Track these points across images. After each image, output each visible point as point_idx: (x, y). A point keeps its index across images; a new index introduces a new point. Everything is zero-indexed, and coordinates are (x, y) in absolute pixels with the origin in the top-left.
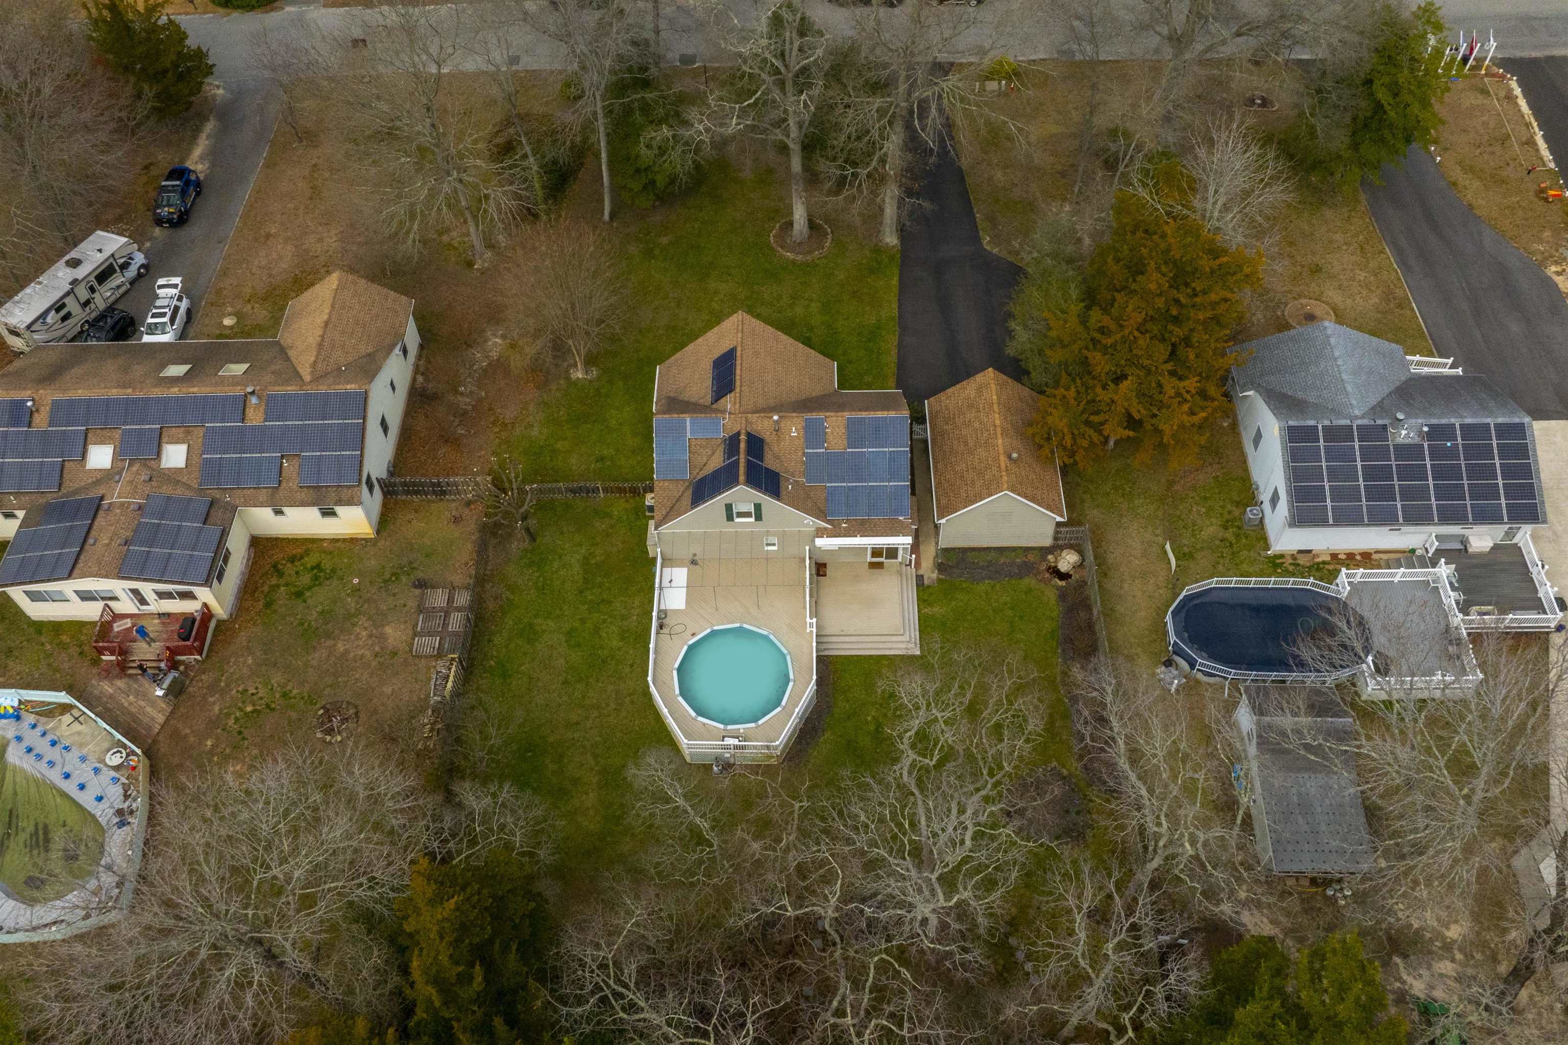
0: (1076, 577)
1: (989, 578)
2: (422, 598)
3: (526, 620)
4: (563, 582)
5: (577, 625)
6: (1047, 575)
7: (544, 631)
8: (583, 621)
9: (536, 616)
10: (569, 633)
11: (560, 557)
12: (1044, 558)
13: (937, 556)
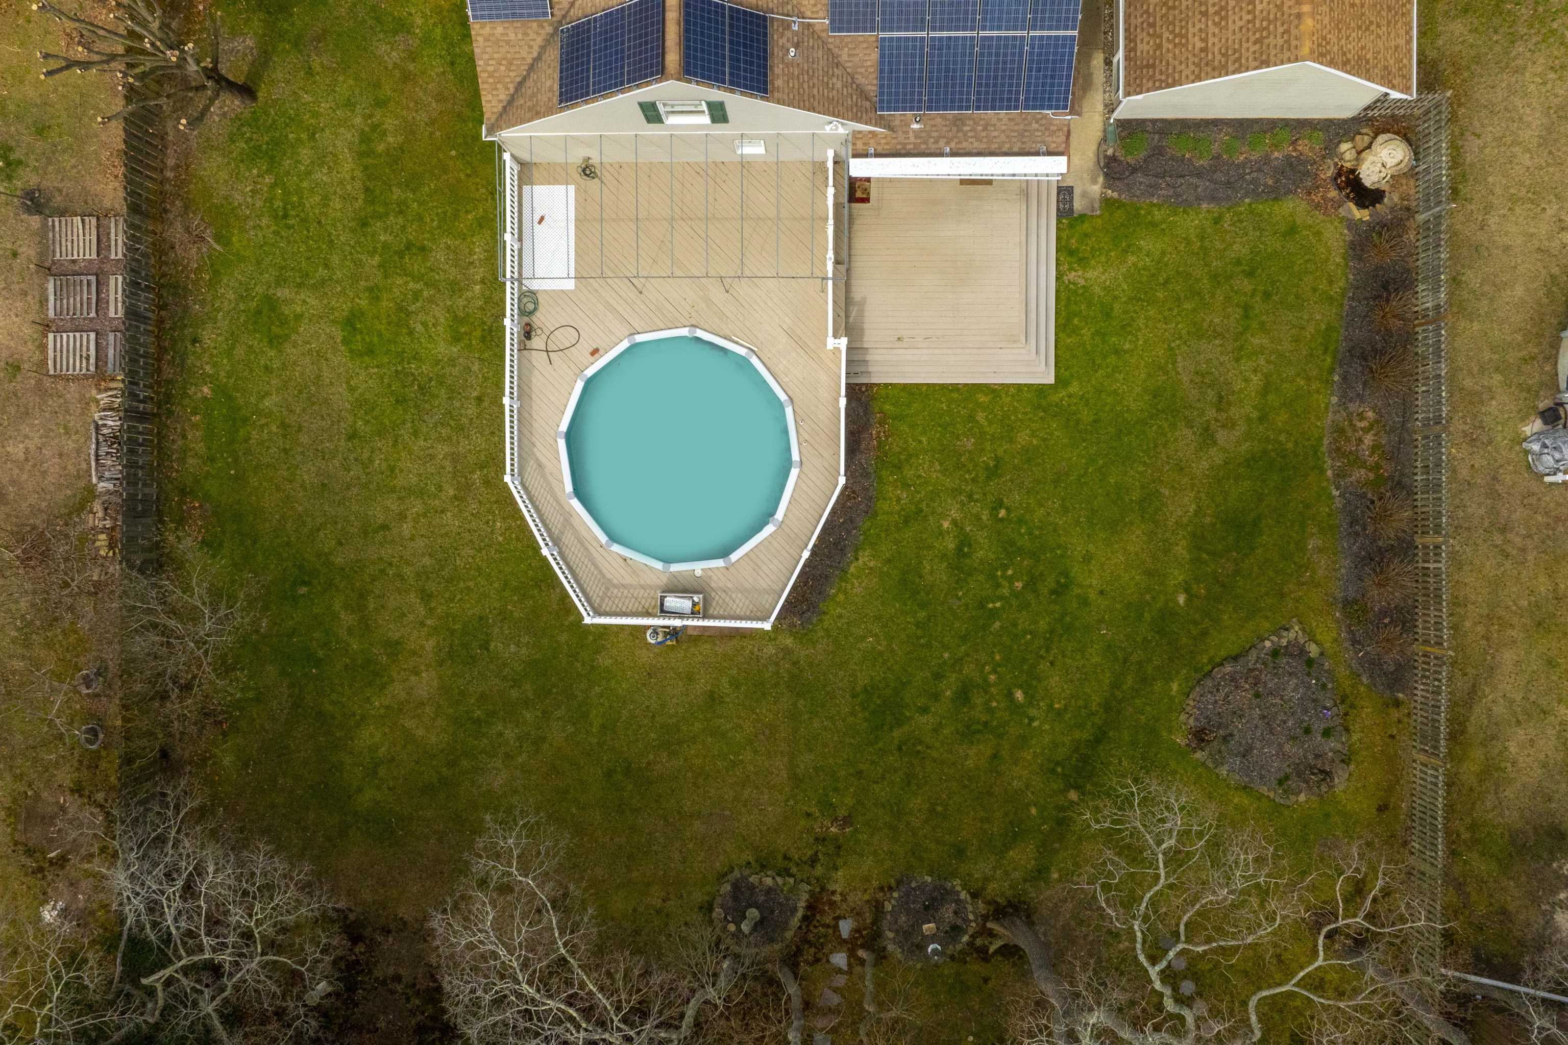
0: (1392, 199)
1: (1213, 199)
2: (44, 236)
3: (260, 289)
4: (326, 198)
5: (363, 303)
6: (1333, 193)
7: (298, 317)
8: (374, 293)
9: (280, 281)
10: (351, 322)
11: (312, 137)
12: (1330, 149)
13: (1104, 140)
